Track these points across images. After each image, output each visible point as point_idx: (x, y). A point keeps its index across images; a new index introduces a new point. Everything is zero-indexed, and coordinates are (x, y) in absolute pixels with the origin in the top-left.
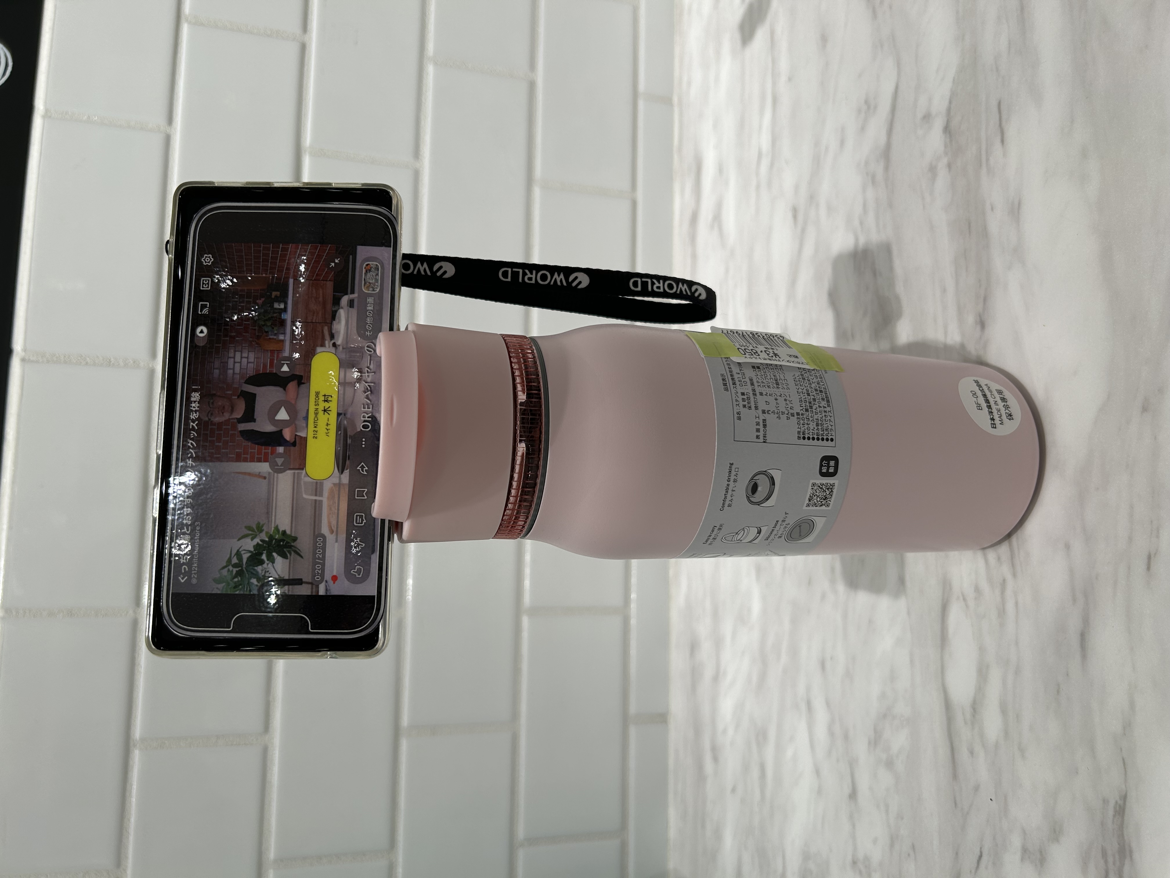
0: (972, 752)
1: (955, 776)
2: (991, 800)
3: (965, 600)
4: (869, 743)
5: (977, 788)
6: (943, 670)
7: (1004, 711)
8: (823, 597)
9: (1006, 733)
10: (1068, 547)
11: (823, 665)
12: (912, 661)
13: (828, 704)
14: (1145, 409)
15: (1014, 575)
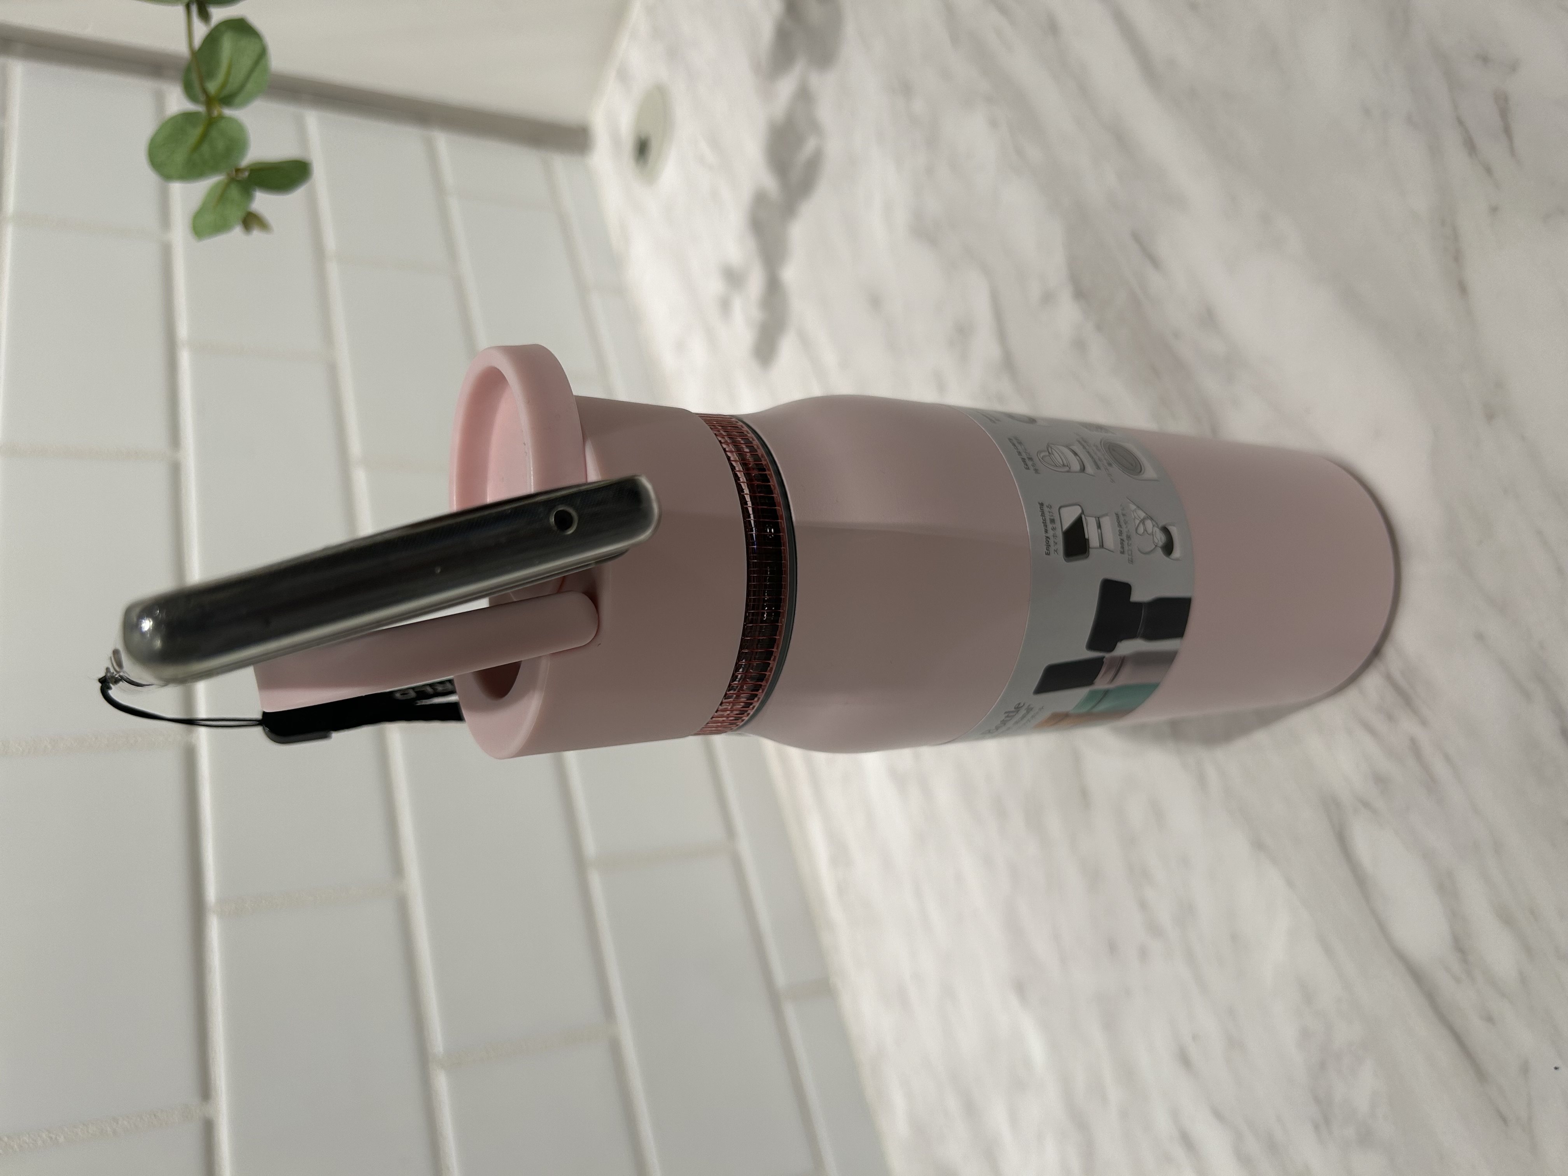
0: (1489, 1019)
1: (1480, 1073)
2: (1556, 1068)
3: (1366, 805)
4: (1317, 1127)
5: (1525, 1069)
6: (1382, 927)
7: (1506, 919)
8: (1143, 954)
9: (1528, 949)
10: (1480, 637)
11: (1184, 1060)
12: (1328, 950)
13: (1218, 1115)
14: (1490, 416)
15: (1424, 723)
